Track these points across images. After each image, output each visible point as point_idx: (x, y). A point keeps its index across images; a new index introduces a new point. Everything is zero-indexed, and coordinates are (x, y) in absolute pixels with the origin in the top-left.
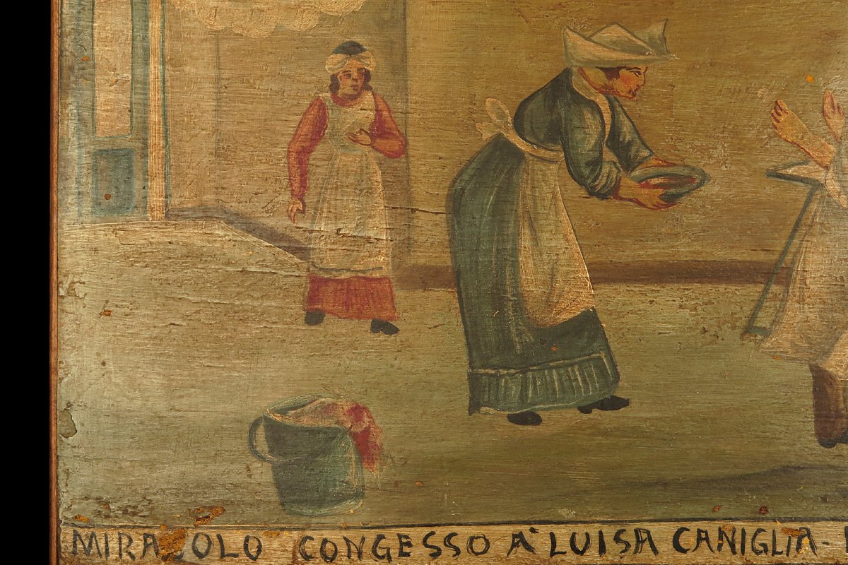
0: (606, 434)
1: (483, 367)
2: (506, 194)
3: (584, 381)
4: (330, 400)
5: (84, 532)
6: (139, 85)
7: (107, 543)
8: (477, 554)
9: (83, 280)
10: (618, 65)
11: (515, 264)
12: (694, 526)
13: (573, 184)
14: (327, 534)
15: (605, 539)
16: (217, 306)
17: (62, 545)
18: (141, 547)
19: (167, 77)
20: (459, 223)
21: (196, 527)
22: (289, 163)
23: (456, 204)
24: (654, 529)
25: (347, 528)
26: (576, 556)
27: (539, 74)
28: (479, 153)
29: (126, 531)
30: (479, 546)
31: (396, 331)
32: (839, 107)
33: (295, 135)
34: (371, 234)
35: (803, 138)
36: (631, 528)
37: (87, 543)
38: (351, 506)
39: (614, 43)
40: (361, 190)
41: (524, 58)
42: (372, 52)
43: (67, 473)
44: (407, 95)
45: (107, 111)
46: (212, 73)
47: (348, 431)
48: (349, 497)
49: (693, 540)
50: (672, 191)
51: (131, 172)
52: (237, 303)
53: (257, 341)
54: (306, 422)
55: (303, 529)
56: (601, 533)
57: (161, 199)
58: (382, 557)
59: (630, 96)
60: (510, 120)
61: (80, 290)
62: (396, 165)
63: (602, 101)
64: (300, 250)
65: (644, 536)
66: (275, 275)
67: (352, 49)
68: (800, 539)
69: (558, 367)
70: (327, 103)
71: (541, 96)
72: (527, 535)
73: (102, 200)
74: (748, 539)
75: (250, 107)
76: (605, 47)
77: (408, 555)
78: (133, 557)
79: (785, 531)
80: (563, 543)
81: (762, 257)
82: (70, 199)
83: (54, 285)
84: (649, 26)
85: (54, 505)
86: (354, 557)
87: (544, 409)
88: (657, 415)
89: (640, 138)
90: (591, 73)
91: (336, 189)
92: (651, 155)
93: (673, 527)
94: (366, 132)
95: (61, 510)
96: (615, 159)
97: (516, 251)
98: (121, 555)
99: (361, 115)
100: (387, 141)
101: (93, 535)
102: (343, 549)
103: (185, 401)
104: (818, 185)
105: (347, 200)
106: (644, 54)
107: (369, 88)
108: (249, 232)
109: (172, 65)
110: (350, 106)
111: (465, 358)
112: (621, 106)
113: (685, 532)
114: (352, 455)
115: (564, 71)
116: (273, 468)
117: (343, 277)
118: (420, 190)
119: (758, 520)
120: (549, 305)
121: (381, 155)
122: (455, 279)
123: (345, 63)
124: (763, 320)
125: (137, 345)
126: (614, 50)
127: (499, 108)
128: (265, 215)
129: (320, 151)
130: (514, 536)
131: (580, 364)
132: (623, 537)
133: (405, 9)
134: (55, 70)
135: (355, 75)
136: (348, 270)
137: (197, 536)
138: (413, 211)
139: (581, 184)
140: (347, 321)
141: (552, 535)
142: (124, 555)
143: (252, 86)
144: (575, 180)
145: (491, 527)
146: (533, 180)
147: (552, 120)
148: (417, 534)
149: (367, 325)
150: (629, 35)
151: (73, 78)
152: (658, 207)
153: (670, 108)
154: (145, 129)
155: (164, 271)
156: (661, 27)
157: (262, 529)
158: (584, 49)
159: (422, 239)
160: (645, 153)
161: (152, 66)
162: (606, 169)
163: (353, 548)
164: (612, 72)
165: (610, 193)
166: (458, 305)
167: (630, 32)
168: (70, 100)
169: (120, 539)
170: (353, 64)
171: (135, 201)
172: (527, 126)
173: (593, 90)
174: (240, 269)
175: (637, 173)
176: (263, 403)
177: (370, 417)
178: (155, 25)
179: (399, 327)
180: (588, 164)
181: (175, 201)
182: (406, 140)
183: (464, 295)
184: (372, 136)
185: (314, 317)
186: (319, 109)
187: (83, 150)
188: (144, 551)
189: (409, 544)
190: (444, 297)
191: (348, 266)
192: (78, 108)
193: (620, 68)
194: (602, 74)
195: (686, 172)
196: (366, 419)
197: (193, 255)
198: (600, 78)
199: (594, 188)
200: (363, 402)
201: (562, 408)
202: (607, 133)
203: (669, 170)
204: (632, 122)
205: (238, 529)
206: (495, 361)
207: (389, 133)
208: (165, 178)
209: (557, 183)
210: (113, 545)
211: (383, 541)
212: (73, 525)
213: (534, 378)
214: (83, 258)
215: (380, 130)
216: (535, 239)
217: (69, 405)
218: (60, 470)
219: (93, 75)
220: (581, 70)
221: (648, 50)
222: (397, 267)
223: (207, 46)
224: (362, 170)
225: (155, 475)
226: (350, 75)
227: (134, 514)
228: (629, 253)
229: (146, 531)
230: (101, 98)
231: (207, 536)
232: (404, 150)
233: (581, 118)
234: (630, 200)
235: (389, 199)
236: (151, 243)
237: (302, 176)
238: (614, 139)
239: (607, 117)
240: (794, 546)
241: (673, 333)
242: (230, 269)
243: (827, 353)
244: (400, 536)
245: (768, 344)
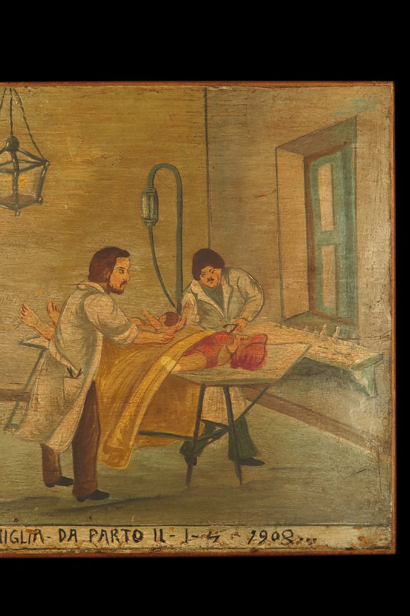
32: (56, 307)
35: (37, 324)
68: (35, 535)
74: (8, 536)
79: (27, 531)
81: (15, 387)
104: (44, 349)
119: (14, 525)
124: (15, 421)
240: (32, 539)
243: (49, 438)
245: (18, 433)
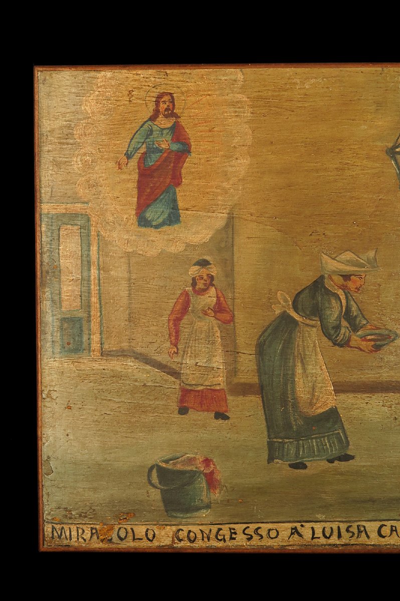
0: (342, 474)
1: (275, 438)
2: (288, 343)
3: (330, 446)
4: (192, 456)
5: (58, 527)
6: (85, 281)
7: (70, 531)
8: (272, 538)
9: (55, 389)
10: (350, 273)
11: (293, 382)
12: (389, 524)
13: (325, 339)
14: (191, 528)
15: (342, 531)
16: (130, 404)
17: (46, 533)
18: (89, 535)
19: (101, 277)
20: (263, 359)
21: (119, 524)
22: (169, 326)
23: (261, 350)
24: (368, 525)
25: (202, 524)
26: (325, 539)
27: (307, 278)
28: (274, 321)
29: (81, 526)
30: (273, 534)
31: (227, 418)
33: (172, 311)
34: (215, 365)
36: (355, 525)
37: (59, 533)
38: (204, 513)
39: (348, 261)
40: (209, 341)
41: (299, 269)
42: (214, 265)
43: (48, 494)
44: (234, 289)
45: (68, 296)
46: (126, 275)
47: (201, 472)
48: (203, 508)
49: (389, 532)
50: (378, 343)
51: (82, 330)
52: (141, 402)
53: (152, 423)
54: (179, 467)
55: (178, 525)
56: (339, 527)
57: (98, 345)
58: (221, 540)
59: (357, 290)
60: (290, 303)
61: (54, 395)
62: (228, 327)
63: (340, 293)
64: (175, 374)
65: (362, 529)
66: (161, 388)
67: (204, 263)
69: (316, 438)
70: (190, 293)
71: (307, 291)
72: (299, 528)
73: (66, 345)
75: (147, 295)
76: (343, 263)
77: (234, 539)
78: (85, 540)
80: (318, 533)
82: (48, 345)
83: (39, 392)
84: (367, 252)
85: (41, 512)
86: (206, 540)
87: (308, 461)
88: (369, 464)
89: (362, 314)
90: (335, 278)
91: (195, 340)
92: (367, 323)
93: (378, 524)
94: (212, 310)
95: (45, 515)
96: (348, 326)
97: (293, 375)
98: (78, 539)
99: (209, 300)
100: (223, 314)
101: (63, 528)
102: (199, 536)
103: (113, 455)
105: (201, 347)
106: (364, 268)
107: (213, 285)
108: (148, 364)
109: (104, 271)
110: (202, 295)
111: (266, 433)
112: (351, 296)
113: (384, 527)
114: (204, 485)
115: (320, 276)
116: (161, 492)
117: (199, 389)
118: (241, 340)
120: (311, 404)
121: (220, 322)
122: (261, 389)
123: (200, 271)
125: (85, 425)
126: (348, 265)
127: (285, 297)
128: (156, 354)
129: (185, 320)
130: (292, 529)
131: (328, 436)
132: (351, 529)
133: (233, 241)
134: (38, 273)
135: (205, 277)
136: (202, 385)
137: (120, 529)
138: (238, 353)
139: (329, 339)
140: (201, 413)
141: (313, 528)
142: (81, 540)
143: (148, 283)
144: (326, 337)
145: (279, 524)
146: (303, 337)
147: (314, 304)
148: (239, 528)
149: (213, 415)
150: (356, 257)
151: (48, 278)
152: (371, 351)
153: (378, 297)
154: (89, 306)
155: (100, 385)
156: (374, 252)
157: (155, 525)
158: (331, 265)
159: (243, 368)
160: (364, 322)
161: (92, 271)
162: (343, 330)
163: (205, 535)
164: (347, 277)
165: (345, 344)
166: (262, 404)
167: (356, 255)
168: (47, 289)
169: (78, 531)
170: (204, 272)
171: (84, 346)
172: (300, 307)
173: (336, 287)
174: (143, 384)
175: (359, 333)
176: (156, 457)
177: (214, 465)
178: (94, 249)
179: (230, 416)
180: (333, 328)
181: (106, 346)
182: (233, 314)
183: (265, 398)
184: (215, 312)
185: (183, 411)
186: (186, 296)
187: (55, 317)
188: (91, 537)
189: (235, 533)
190: (254, 401)
191: (202, 382)
192: (52, 294)
193: (351, 275)
194: (341, 278)
195: (387, 332)
196: (212, 466)
197: (116, 376)
198: (339, 280)
199: (336, 341)
200: (210, 456)
201: (318, 460)
202: (344, 311)
203: (377, 331)
204: (357, 305)
205: (143, 525)
206: (282, 435)
207: (224, 310)
208: (101, 334)
209: (316, 338)
210: (74, 533)
211: (221, 531)
212: (52, 523)
213: (303, 444)
214: (55, 377)
215: (219, 309)
216: (304, 369)
217: (49, 457)
218: (44, 493)
219: (60, 276)
220: (330, 277)
221: (366, 265)
222: (229, 383)
223: (123, 260)
224: (209, 330)
225: (96, 496)
226: (202, 278)
227: (85, 517)
228: (355, 377)
229: (92, 526)
230: (65, 289)
231: (125, 529)
232: (232, 319)
233: (329, 302)
234: (356, 348)
235: (224, 346)
236: (93, 370)
237: (176, 333)
238: (347, 315)
239: (344, 302)
241: (379, 420)
242: (136, 384)
244: (230, 529)
